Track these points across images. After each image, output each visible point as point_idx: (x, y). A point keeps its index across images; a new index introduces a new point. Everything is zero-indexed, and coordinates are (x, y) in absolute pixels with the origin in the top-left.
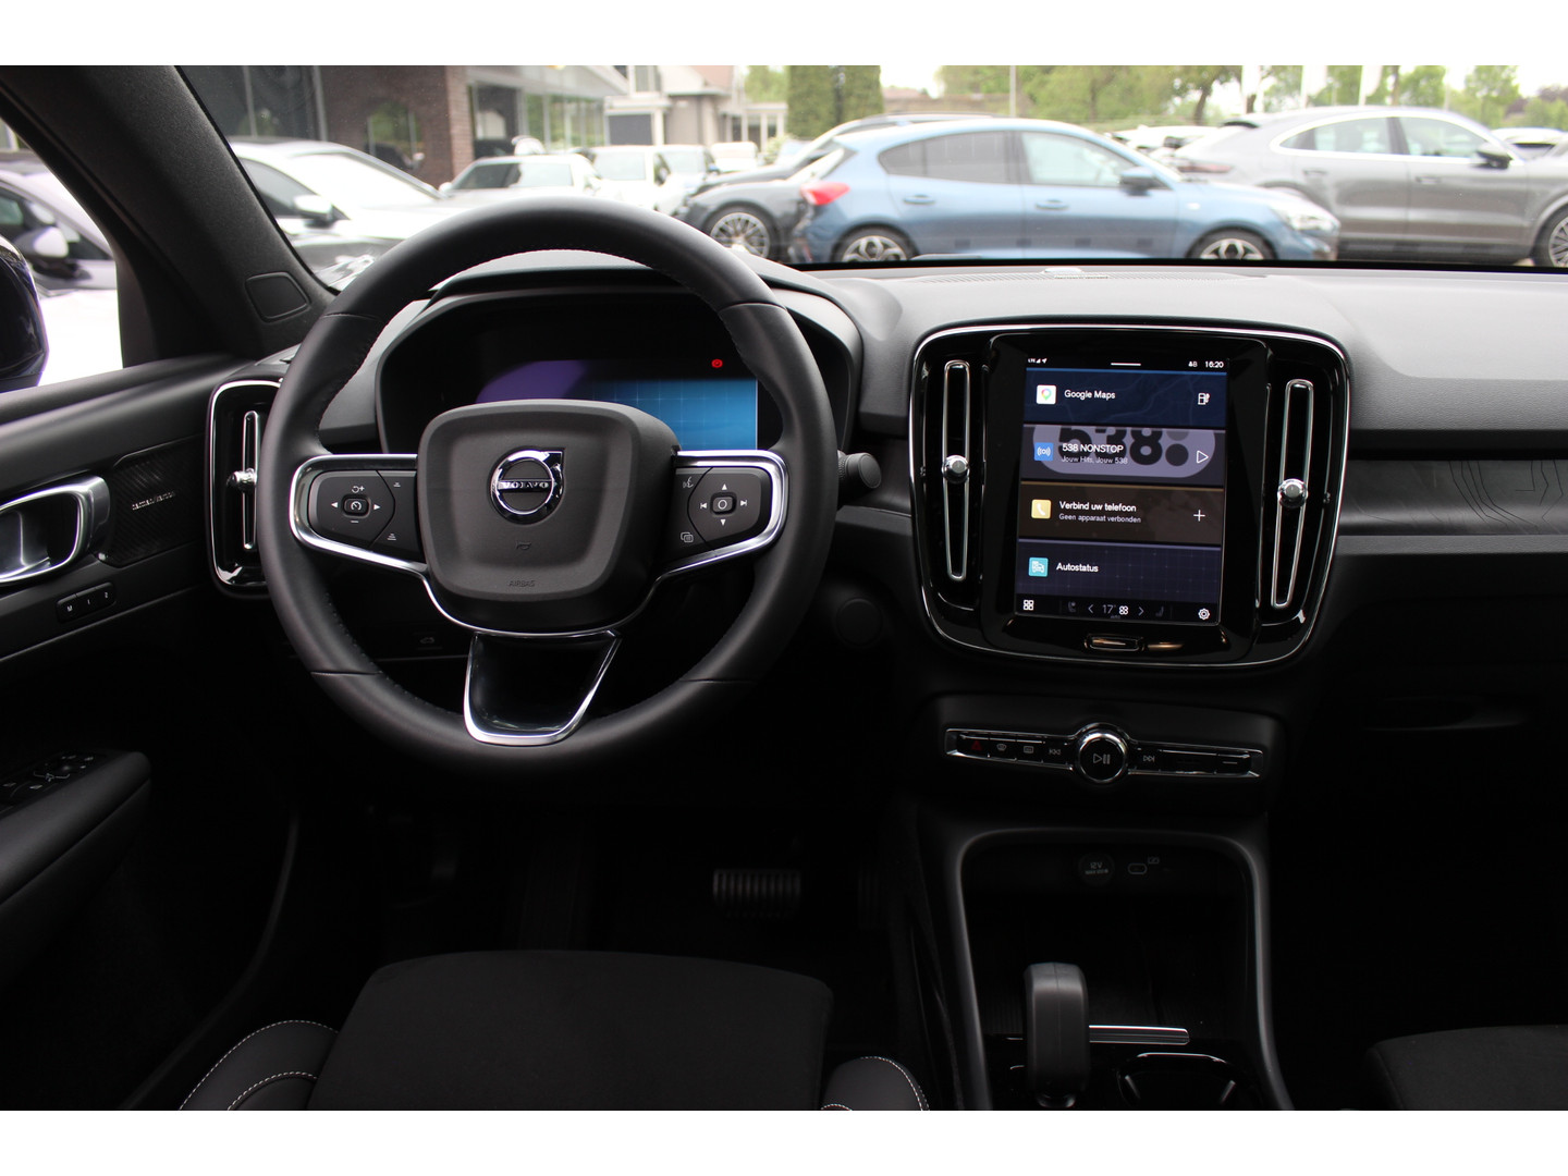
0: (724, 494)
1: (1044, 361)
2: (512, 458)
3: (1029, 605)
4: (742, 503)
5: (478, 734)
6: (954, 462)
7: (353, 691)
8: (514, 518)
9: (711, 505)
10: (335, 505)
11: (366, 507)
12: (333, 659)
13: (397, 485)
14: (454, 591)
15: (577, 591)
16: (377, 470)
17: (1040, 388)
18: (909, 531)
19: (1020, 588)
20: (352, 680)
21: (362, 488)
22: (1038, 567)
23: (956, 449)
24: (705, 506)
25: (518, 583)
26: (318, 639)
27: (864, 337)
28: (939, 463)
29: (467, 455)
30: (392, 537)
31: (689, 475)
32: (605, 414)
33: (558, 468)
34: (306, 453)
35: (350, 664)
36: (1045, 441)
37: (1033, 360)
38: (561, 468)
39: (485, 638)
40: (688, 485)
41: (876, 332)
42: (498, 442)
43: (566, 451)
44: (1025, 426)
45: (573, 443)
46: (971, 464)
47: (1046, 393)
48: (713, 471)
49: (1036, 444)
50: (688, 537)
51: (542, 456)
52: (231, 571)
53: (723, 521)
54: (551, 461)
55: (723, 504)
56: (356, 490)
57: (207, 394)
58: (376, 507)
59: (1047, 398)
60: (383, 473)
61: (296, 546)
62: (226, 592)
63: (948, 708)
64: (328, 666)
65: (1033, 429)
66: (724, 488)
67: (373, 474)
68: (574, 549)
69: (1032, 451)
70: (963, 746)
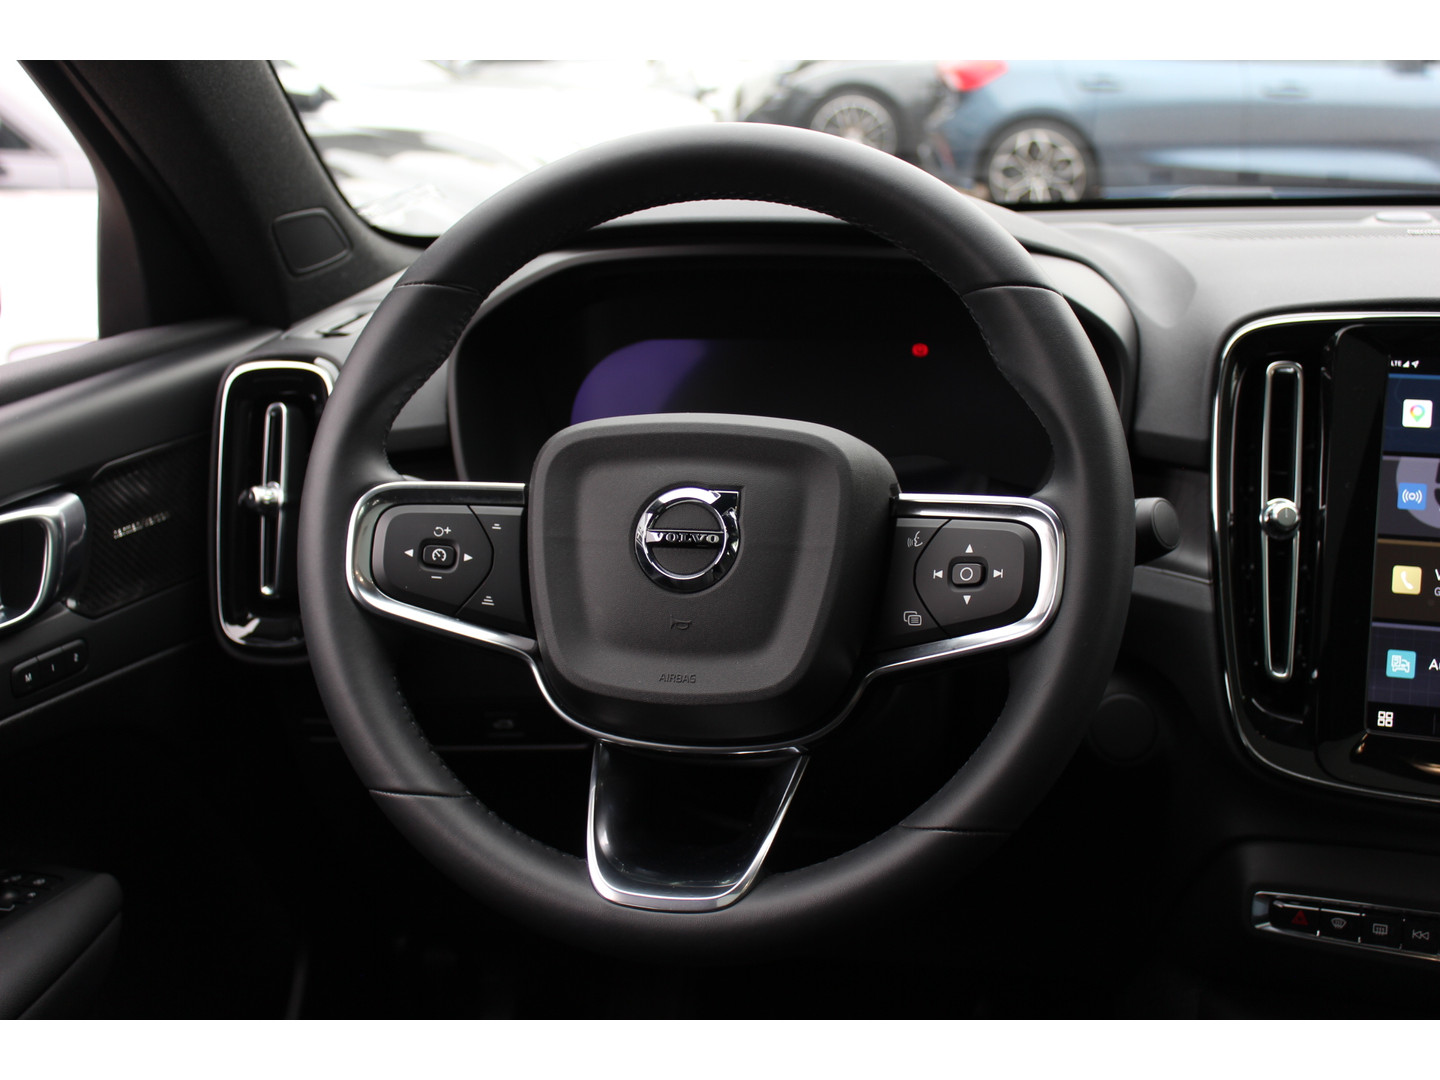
0: (969, 560)
1: (1415, 364)
2: (664, 499)
3: (1385, 719)
4: (996, 573)
5: (606, 889)
6: (1280, 508)
7: (431, 821)
8: (665, 583)
9: (949, 574)
10: (410, 553)
11: (453, 557)
12: (403, 774)
13: (497, 527)
14: (580, 685)
15: (756, 692)
16: (468, 505)
17: (1408, 404)
18: (1206, 604)
19: (1373, 693)
20: (430, 806)
21: (448, 530)
22: (1401, 664)
23: (1280, 490)
24: (940, 574)
25: (671, 678)
26: (382, 743)
27: (1139, 321)
28: (1257, 509)
29: (601, 489)
30: (488, 601)
31: (917, 529)
32: (801, 440)
33: (733, 514)
34: (371, 478)
35: (427, 782)
36: (1414, 481)
37: (1398, 363)
38: (738, 516)
39: (612, 747)
40: (915, 542)
41: (1158, 316)
42: (642, 474)
43: (744, 491)
44: (1385, 458)
45: (754, 479)
46: (1302, 510)
47: (1417, 411)
48: (953, 524)
49: (1400, 486)
50: (914, 619)
51: (709, 497)
52: (243, 623)
53: (967, 598)
54: (723, 504)
55: (967, 573)
56: (439, 532)
57: (216, 377)
58: (467, 558)
59: (1418, 418)
60: (479, 510)
61: (354, 608)
62: (236, 654)
63: (1256, 860)
64: (397, 783)
65: (1396, 464)
66: (969, 550)
67: (463, 510)
68: (754, 633)
69: (1394, 495)
70: (1275, 915)
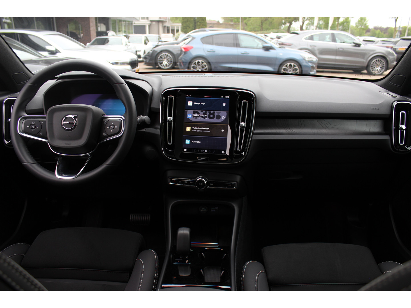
1: (190, 96)
3: (185, 150)
4: (116, 127)
5: (58, 177)
6: (170, 118)
7: (31, 167)
9: (109, 128)
10: (28, 127)
11: (35, 127)
12: (27, 160)
13: (42, 122)
14: (53, 146)
15: (80, 145)
16: (38, 119)
17: (189, 102)
18: (160, 134)
19: (184, 146)
20: (31, 165)
22: (188, 142)
23: (170, 115)
24: (108, 127)
25: (67, 144)
26: (23, 155)
27: (153, 90)
28: (166, 118)
29: (57, 116)
30: (41, 134)
31: (106, 121)
32: (86, 108)
33: (76, 119)
34: (22, 115)
35: (30, 161)
36: (190, 114)
37: (188, 96)
38: (77, 119)
39: (62, 156)
40: (105, 123)
41: (156, 89)
42: (64, 113)
43: (78, 115)
44: (186, 110)
45: (80, 114)
46: (173, 119)
47: (190, 103)
48: (110, 120)
49: (188, 114)
50: (105, 134)
51: (73, 116)
52: (8, 141)
53: (112, 131)
54: (75, 118)
55: (112, 127)
56: (33, 123)
57: (3, 101)
58: (37, 127)
59: (190, 104)
61: (19, 136)
63: (169, 173)
64: (26, 162)
65: (187, 111)
66: (112, 124)
67: (37, 120)
68: (80, 137)
69: (187, 116)
70: (172, 181)
